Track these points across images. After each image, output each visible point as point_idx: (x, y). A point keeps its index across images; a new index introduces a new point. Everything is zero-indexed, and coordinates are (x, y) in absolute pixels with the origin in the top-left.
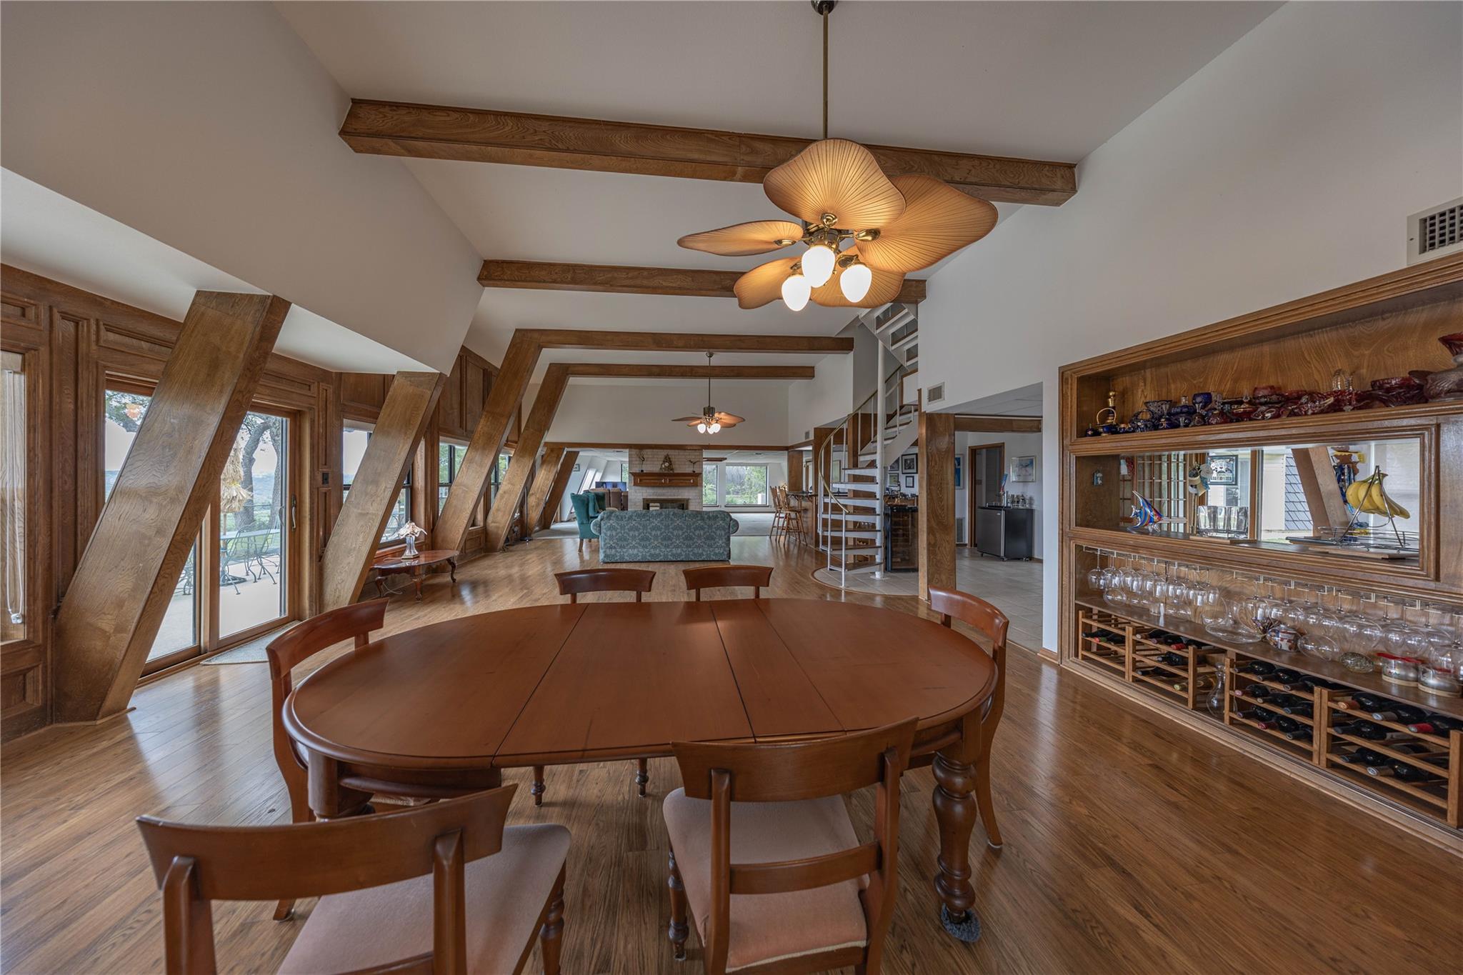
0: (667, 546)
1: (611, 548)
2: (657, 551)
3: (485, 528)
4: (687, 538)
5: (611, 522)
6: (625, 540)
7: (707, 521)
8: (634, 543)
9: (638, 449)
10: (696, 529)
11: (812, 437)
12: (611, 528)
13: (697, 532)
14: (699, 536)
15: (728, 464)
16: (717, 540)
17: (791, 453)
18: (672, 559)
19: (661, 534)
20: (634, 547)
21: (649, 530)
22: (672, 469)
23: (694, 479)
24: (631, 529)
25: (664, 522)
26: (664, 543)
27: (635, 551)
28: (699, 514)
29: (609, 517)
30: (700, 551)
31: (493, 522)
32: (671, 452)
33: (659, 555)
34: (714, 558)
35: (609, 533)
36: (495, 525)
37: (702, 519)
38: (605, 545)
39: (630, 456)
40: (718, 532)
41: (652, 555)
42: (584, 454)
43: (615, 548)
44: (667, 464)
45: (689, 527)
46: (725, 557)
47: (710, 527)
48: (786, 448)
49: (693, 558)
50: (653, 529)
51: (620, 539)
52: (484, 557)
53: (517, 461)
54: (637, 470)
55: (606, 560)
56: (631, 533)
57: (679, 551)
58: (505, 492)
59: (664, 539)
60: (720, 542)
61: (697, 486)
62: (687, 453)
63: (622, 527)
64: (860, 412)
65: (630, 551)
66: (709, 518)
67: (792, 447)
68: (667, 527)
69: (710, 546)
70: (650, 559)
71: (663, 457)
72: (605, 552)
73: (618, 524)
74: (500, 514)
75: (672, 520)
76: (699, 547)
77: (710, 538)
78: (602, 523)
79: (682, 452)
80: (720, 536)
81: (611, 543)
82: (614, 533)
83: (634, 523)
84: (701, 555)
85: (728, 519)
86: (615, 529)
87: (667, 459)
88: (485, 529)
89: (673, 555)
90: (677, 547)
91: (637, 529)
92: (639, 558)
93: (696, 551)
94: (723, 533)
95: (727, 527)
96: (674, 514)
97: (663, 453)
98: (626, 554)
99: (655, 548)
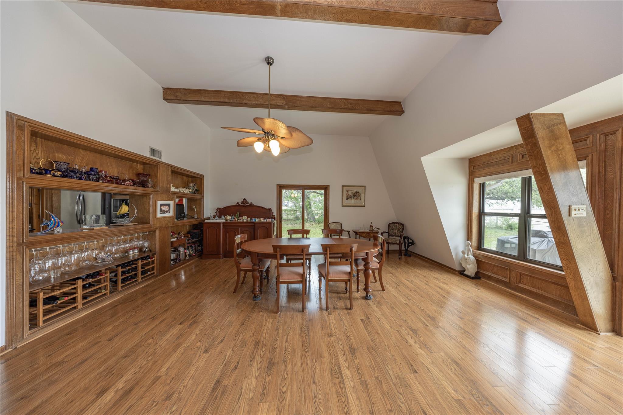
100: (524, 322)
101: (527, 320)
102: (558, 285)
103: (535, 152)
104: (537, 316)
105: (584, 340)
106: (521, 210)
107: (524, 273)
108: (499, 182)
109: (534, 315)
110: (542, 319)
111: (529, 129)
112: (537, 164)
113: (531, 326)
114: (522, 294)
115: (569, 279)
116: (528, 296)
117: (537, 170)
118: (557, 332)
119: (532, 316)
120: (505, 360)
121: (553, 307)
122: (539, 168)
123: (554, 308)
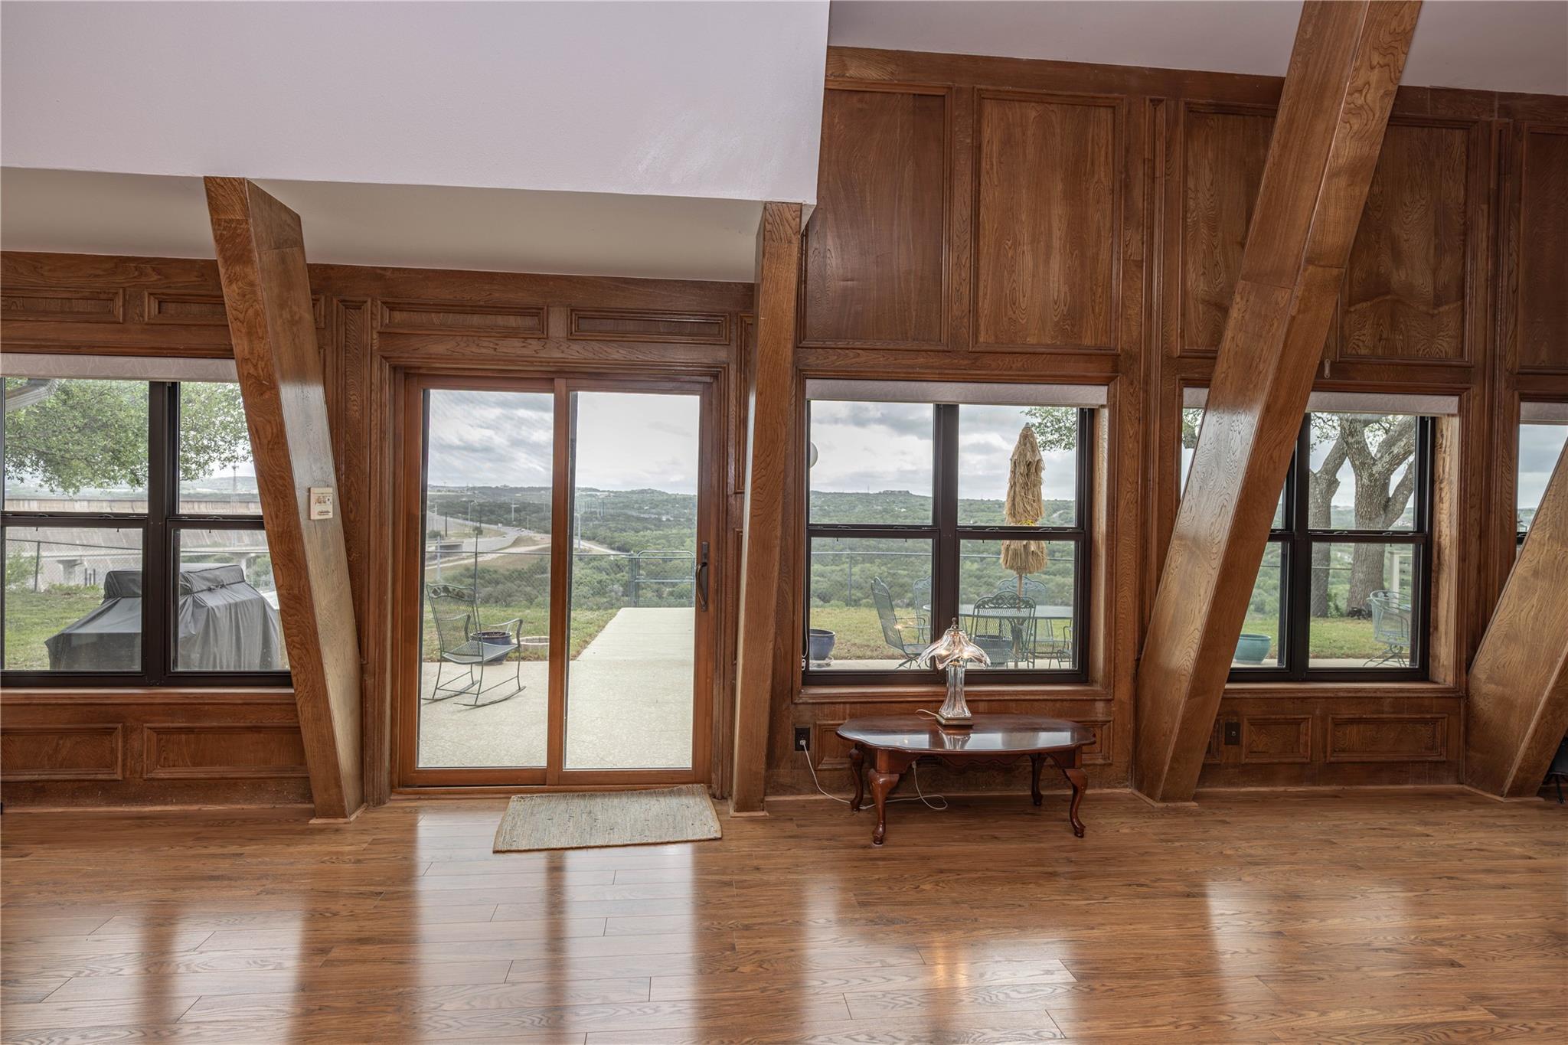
31: (1490, 678)
88: (1462, 699)
100: (219, 883)
101: (220, 873)
102: (260, 732)
103: (251, 312)
104: (233, 849)
105: (337, 853)
106: (149, 501)
107: (171, 725)
108: (42, 385)
109: (225, 851)
110: (248, 849)
111: (239, 231)
112: (251, 353)
113: (239, 883)
114: (166, 804)
115: (302, 700)
116: (185, 803)
117: (252, 371)
118: (292, 863)
119: (224, 856)
120: (247, 1020)
121: (250, 804)
122: (255, 366)
123: (253, 807)
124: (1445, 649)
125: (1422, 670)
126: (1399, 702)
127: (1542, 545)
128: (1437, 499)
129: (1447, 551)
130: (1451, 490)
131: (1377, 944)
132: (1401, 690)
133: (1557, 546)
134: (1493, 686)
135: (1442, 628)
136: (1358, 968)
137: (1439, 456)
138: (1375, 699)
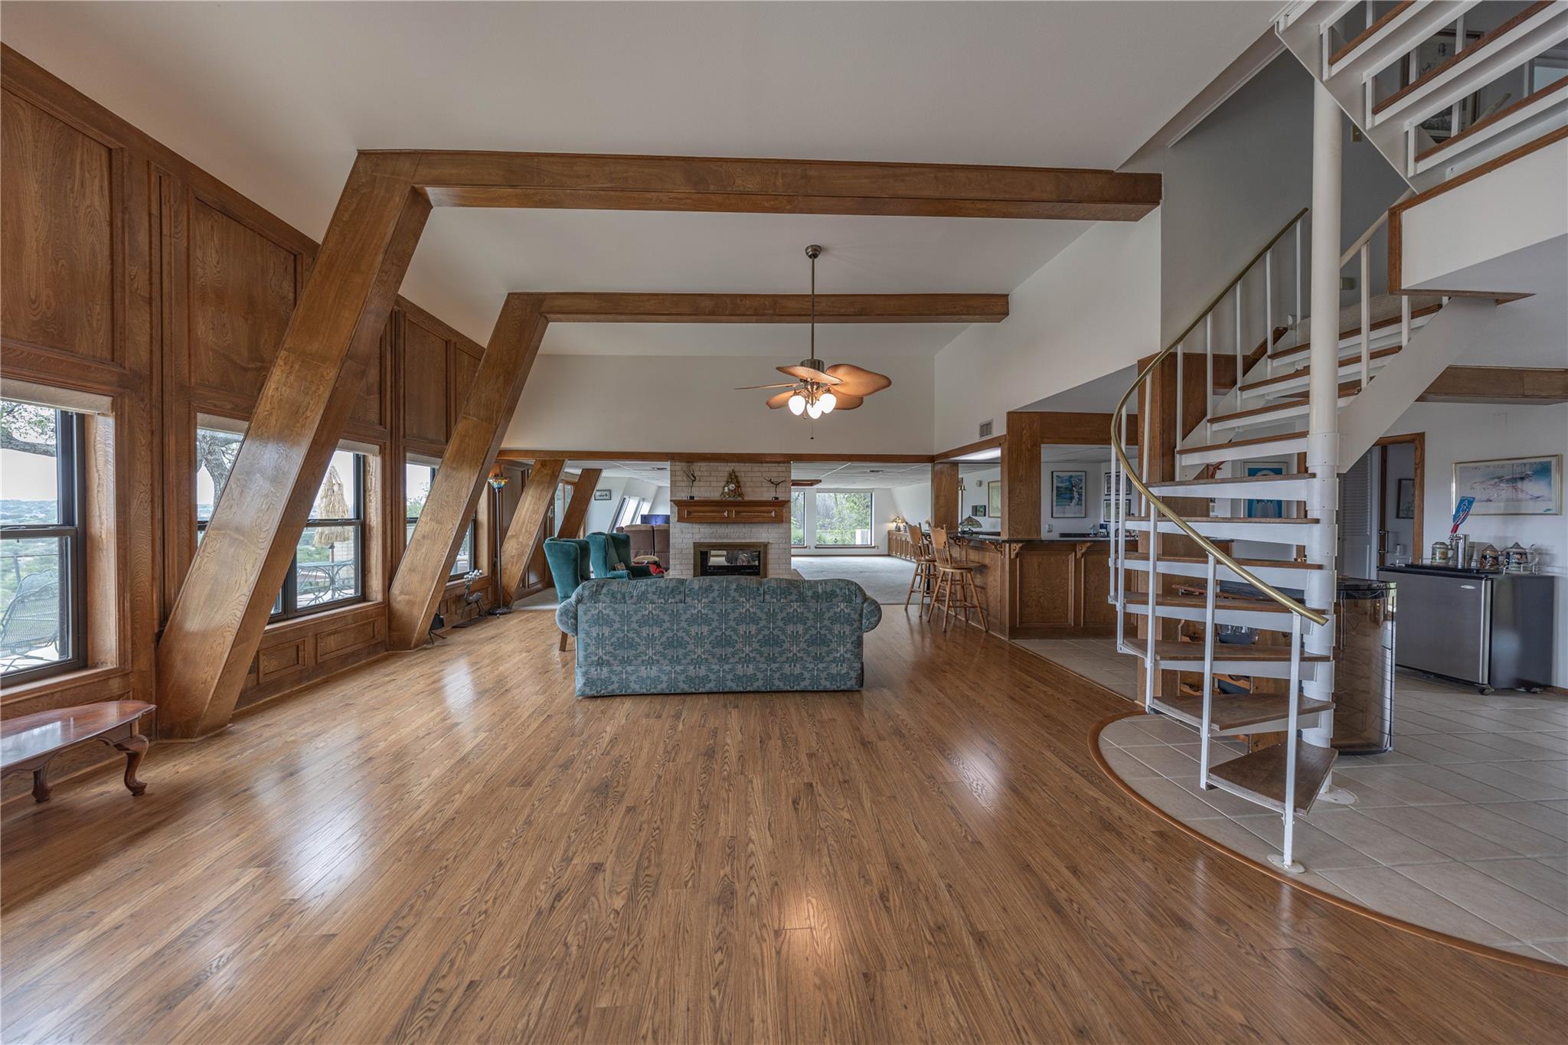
0: (723, 660)
1: (600, 663)
2: (702, 672)
3: (387, 605)
4: (766, 642)
5: (600, 605)
6: (632, 645)
7: (812, 604)
8: (650, 652)
9: (686, 461)
10: (789, 620)
11: (1000, 430)
12: (600, 620)
13: (790, 629)
14: (795, 637)
15: (819, 491)
16: (834, 645)
17: (938, 467)
18: (734, 687)
19: (711, 632)
20: (651, 662)
21: (684, 625)
22: (741, 495)
23: (777, 511)
24: (642, 623)
25: (718, 607)
26: (718, 651)
27: (654, 672)
28: (795, 586)
29: (595, 596)
30: (797, 670)
31: (402, 593)
32: (741, 468)
33: (705, 679)
34: (828, 685)
35: (594, 632)
36: (406, 597)
37: (802, 599)
38: (586, 657)
39: (673, 474)
40: (837, 628)
41: (690, 680)
42: (612, 475)
43: (608, 664)
44: (732, 486)
45: (771, 616)
46: (851, 683)
47: (819, 616)
48: (931, 459)
49: (781, 686)
50: (692, 621)
51: (620, 645)
52: (386, 659)
53: (447, 477)
54: (683, 496)
55: (588, 692)
56: (645, 631)
57: (750, 670)
58: (424, 537)
59: (718, 643)
60: (842, 650)
61: (782, 521)
62: (765, 467)
63: (625, 618)
64: (1180, 350)
65: (643, 672)
66: (816, 597)
67: (946, 455)
68: (723, 616)
69: (818, 658)
70: (686, 688)
71: (726, 474)
72: (585, 674)
73: (615, 611)
74: (416, 578)
75: (734, 601)
76: (794, 660)
77: (819, 641)
78: (581, 608)
79: (756, 467)
80: (842, 637)
81: (600, 652)
82: (606, 631)
83: (650, 607)
84: (800, 678)
85: (859, 600)
86: (608, 622)
87: (733, 478)
88: (387, 607)
89: (738, 679)
90: (747, 660)
91: (658, 622)
92: (662, 687)
93: (787, 669)
94: (847, 629)
95: (856, 617)
96: (739, 589)
97: (729, 467)
98: (633, 678)
99: (697, 663)
124: (376, 583)
125: (363, 597)
126: (357, 616)
127: (426, 523)
128: (368, 500)
129: (375, 529)
130: (376, 496)
131: (421, 735)
132: (358, 609)
133: (434, 524)
134: (403, 596)
135: (373, 571)
136: (424, 749)
137: (368, 477)
138: (342, 617)
